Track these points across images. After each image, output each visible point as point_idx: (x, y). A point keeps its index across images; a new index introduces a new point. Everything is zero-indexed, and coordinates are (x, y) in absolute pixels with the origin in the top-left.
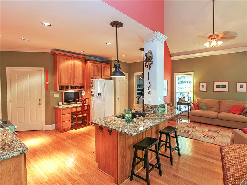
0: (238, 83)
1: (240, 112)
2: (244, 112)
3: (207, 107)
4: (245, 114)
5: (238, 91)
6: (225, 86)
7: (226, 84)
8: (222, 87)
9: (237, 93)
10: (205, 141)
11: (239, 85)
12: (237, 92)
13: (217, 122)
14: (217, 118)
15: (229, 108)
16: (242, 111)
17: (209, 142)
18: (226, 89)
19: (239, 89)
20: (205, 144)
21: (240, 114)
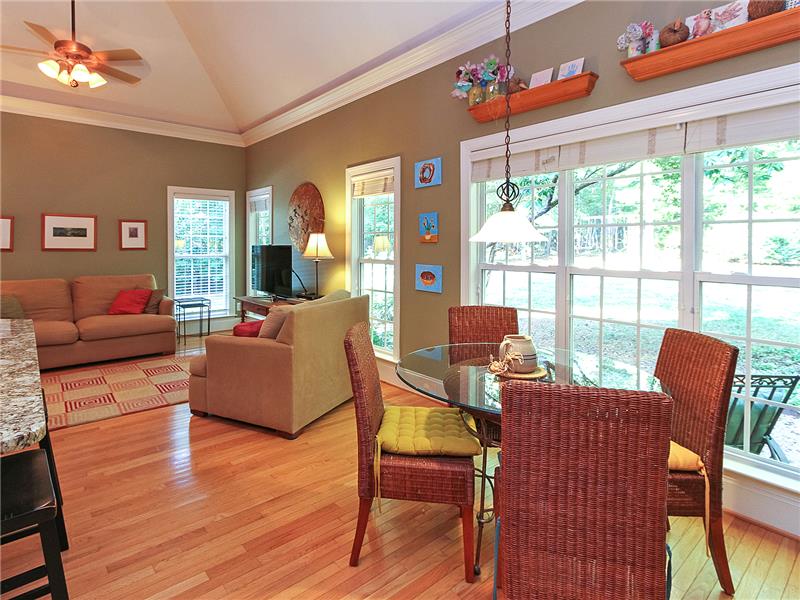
0: (123, 223)
1: (142, 307)
2: (151, 303)
3: (25, 311)
4: (155, 312)
5: (124, 247)
6: (85, 230)
7: (88, 224)
8: (75, 235)
9: (122, 252)
10: (92, 419)
11: (126, 227)
12: (122, 249)
13: (81, 353)
14: (79, 339)
15: (104, 302)
16: (147, 304)
17: (107, 416)
18: (88, 242)
19: (127, 242)
20: (103, 426)
21: (144, 312)
